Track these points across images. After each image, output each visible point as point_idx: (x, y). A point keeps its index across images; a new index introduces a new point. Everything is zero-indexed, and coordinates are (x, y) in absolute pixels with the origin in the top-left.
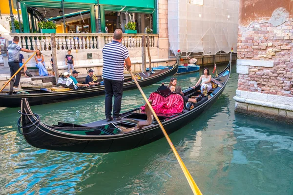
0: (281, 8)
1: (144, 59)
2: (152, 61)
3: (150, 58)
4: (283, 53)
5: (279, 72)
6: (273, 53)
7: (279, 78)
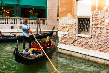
0: (69, 13)
1: (37, 30)
2: (41, 31)
3: (40, 30)
4: (71, 29)
5: (70, 37)
6: (68, 29)
7: (70, 39)
